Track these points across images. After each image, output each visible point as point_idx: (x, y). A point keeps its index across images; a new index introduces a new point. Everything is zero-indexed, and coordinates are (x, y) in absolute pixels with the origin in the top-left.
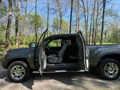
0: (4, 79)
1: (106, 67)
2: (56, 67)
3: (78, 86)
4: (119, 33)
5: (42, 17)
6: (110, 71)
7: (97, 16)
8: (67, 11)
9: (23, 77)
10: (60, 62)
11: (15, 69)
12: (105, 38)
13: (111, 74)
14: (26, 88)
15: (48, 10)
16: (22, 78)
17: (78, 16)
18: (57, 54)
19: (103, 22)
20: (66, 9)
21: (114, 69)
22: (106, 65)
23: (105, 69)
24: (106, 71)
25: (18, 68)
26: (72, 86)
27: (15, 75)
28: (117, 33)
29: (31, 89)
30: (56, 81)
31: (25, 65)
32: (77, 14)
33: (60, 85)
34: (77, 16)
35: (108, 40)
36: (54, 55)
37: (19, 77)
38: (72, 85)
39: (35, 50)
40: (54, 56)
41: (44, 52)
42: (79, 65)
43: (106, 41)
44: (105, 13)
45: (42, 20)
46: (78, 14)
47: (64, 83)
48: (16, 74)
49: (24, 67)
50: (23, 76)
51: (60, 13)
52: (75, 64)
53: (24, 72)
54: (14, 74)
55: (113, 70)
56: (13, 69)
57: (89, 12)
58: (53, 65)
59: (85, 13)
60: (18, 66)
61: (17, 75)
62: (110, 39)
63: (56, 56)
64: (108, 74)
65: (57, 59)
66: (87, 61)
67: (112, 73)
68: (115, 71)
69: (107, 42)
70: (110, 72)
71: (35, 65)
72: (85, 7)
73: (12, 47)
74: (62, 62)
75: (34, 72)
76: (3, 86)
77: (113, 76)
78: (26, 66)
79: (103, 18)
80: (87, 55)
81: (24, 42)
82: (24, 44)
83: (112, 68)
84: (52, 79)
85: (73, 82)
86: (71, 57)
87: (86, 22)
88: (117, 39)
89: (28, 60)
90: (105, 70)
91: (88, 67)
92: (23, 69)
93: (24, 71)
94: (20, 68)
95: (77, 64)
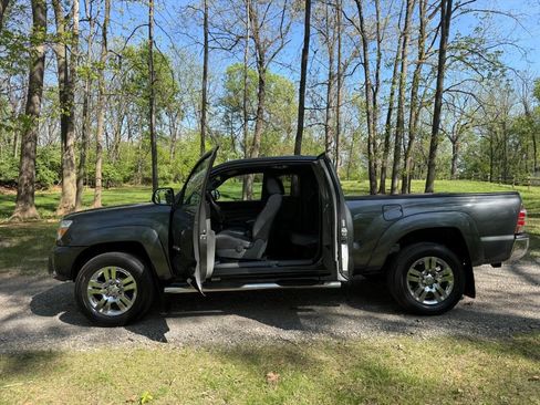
0: (57, 317)
1: (411, 271)
2: (246, 271)
3: (316, 331)
4: (514, 138)
5: (173, 63)
6: (425, 285)
7: (419, 65)
8: (288, 37)
9: (129, 307)
10: (259, 257)
11: (102, 279)
12: (454, 159)
13: (430, 296)
14: (143, 339)
15: (206, 37)
16: (126, 309)
17: (335, 63)
18: (249, 228)
19: (438, 95)
20: (284, 29)
21: (439, 280)
22: (414, 265)
23: (409, 278)
24: (415, 285)
25: (114, 276)
26: (299, 332)
27: (102, 302)
28: (506, 139)
29: (165, 341)
30: (244, 319)
31: (138, 265)
32: (331, 54)
33: (258, 329)
34: (331, 61)
35: (469, 166)
36: (237, 230)
37: (114, 307)
38: (296, 329)
39: (172, 213)
40: (236, 236)
41: (208, 222)
42: (323, 267)
43: (458, 171)
44: (447, 54)
45: (177, 75)
46: (336, 53)
47: (271, 324)
48: (105, 298)
49: (134, 272)
50: (130, 303)
51: (258, 47)
52: (311, 261)
53: (132, 291)
54: (98, 297)
55: (436, 282)
56: (93, 281)
57: (385, 45)
58: (236, 265)
59: (365, 50)
60: (114, 269)
61: (110, 299)
62: (476, 165)
63: (245, 235)
64: (420, 296)
65: (248, 244)
66: (345, 249)
67: (434, 290)
68: (444, 285)
69: (461, 178)
70: (427, 289)
71: (173, 265)
72: (366, 23)
73: (42, 196)
74: (263, 255)
75: (167, 290)
76: (64, 336)
77: (436, 302)
78: (141, 270)
79: (440, 78)
80: (344, 231)
81: (99, 175)
82: (99, 183)
83: (434, 275)
84: (231, 314)
85: (302, 321)
86: (298, 240)
87: (371, 89)
88: (505, 164)
89: (149, 250)
90: (411, 283)
91: (345, 268)
92: (131, 278)
93: (133, 286)
94: (121, 276)
95: (314, 262)
